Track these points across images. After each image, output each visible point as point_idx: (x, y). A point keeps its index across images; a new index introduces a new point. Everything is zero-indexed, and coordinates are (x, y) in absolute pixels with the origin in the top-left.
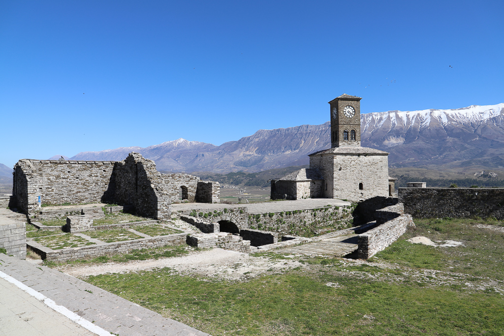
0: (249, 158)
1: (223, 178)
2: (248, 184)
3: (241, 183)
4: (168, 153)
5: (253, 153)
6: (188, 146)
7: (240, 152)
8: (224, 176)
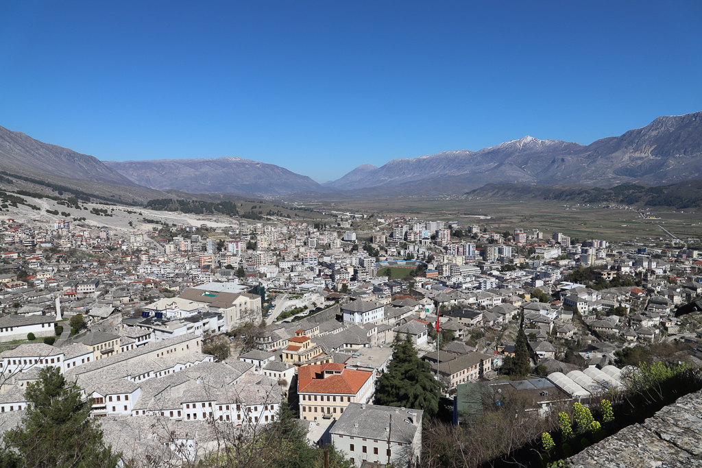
0: (639, 162)
1: (608, 194)
2: (652, 203)
3: (637, 202)
4: (510, 159)
5: (647, 154)
6: (539, 147)
7: (624, 153)
8: (610, 191)
